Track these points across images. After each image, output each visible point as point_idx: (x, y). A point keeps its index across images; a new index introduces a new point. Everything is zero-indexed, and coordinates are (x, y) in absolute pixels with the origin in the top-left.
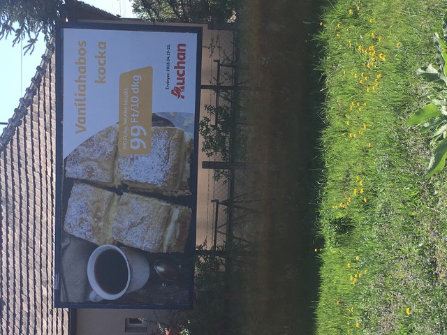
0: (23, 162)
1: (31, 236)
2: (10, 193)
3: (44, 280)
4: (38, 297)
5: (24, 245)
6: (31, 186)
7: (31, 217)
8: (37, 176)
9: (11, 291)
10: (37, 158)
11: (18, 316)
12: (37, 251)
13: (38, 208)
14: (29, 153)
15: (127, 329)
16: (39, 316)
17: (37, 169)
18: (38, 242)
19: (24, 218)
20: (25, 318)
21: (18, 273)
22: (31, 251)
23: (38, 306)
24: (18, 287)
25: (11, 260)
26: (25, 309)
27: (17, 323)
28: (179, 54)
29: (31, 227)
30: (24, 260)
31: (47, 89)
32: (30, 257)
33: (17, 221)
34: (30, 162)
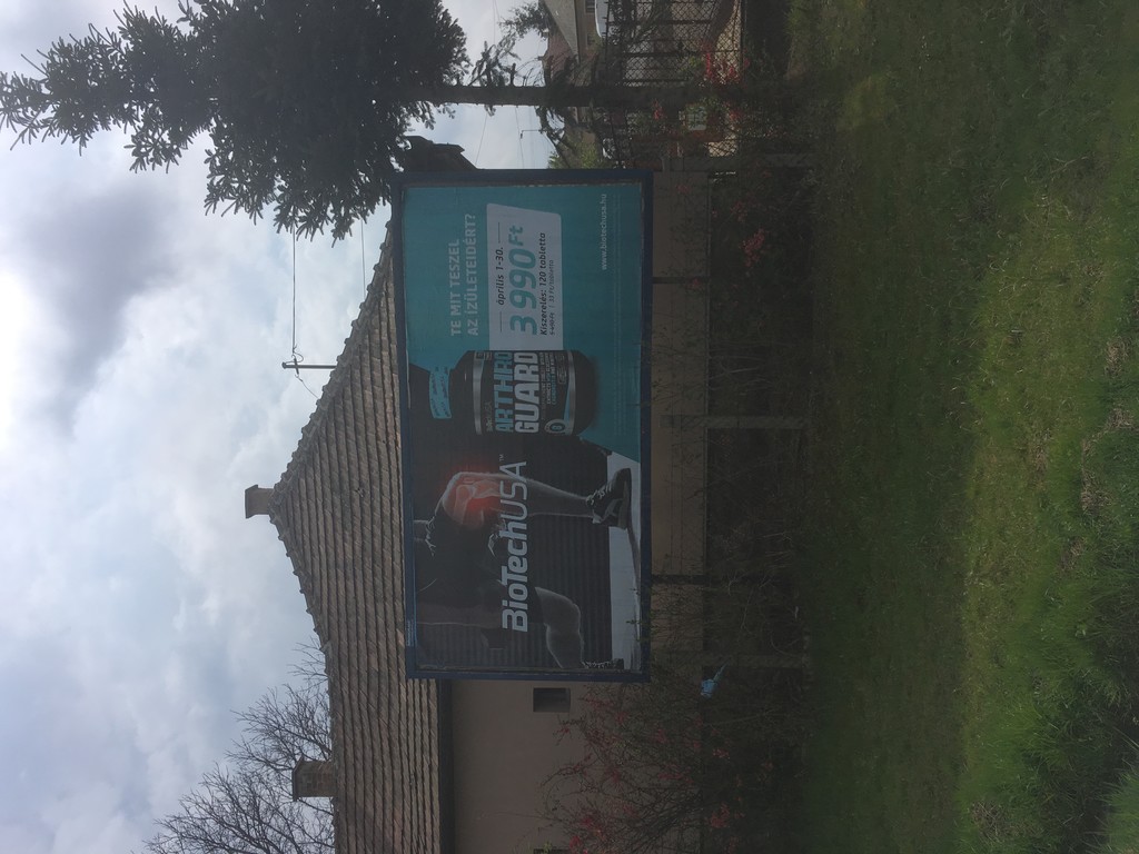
0: (361, 426)
3: (400, 619)
4: (392, 647)
6: (375, 464)
8: (383, 448)
9: (353, 634)
10: (380, 418)
11: (364, 676)
12: (388, 572)
13: (386, 500)
14: (370, 411)
15: (538, 706)
16: (395, 678)
17: (383, 437)
18: (388, 558)
20: (374, 681)
21: (361, 605)
22: (378, 571)
23: (392, 660)
24: (362, 629)
25: (350, 585)
26: (375, 666)
27: (364, 688)
29: (378, 532)
30: (369, 585)
33: (357, 523)
34: (371, 426)
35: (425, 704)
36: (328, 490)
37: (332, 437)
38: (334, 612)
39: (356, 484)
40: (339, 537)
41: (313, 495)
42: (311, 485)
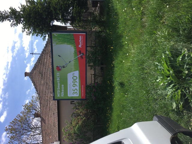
0: (44, 64)
1: (47, 82)
2: (42, 71)
3: (51, 92)
4: (50, 96)
5: (46, 84)
6: (47, 70)
7: (47, 77)
8: (48, 68)
9: (43, 94)
10: (47, 64)
11: (45, 100)
13: (49, 75)
14: (46, 62)
15: (71, 103)
16: (50, 100)
17: (48, 66)
18: (49, 83)
19: (46, 78)
20: (47, 101)
21: (45, 90)
22: (47, 85)
23: (50, 98)
24: (45, 93)
25: (43, 87)
26: (47, 99)
27: (45, 102)
29: (47, 80)
30: (46, 87)
31: (49, 47)
32: (47, 87)
33: (44, 78)
34: (46, 64)
35: (55, 104)
36: (39, 73)
37: (40, 66)
38: (40, 91)
39: (44, 73)
40: (41, 80)
41: (36, 74)
42: (36, 72)
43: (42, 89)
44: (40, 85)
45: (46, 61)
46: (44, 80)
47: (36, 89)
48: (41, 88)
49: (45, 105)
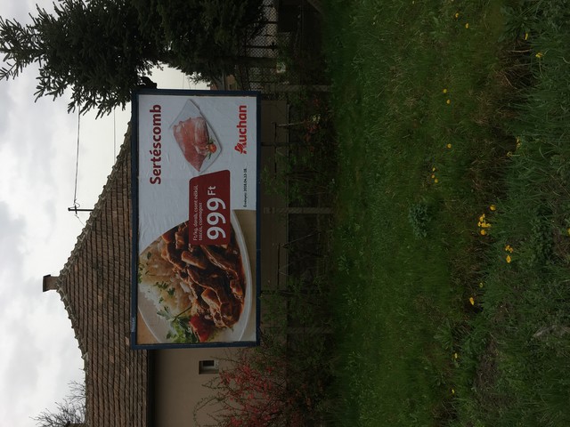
0: (110, 230)
1: (116, 294)
2: (100, 259)
3: (128, 331)
5: (111, 303)
6: (117, 249)
7: (117, 277)
8: (122, 239)
9: (100, 346)
11: (105, 367)
12: (121, 306)
13: (122, 267)
14: (115, 222)
15: (201, 371)
16: (123, 365)
17: (122, 234)
18: (122, 298)
19: (111, 279)
20: (111, 369)
21: (106, 329)
22: (116, 307)
23: (123, 356)
24: (105, 341)
25: (100, 318)
26: (112, 361)
27: (105, 374)
28: (240, 115)
29: (117, 286)
30: (111, 316)
32: (116, 313)
33: (106, 283)
34: (115, 229)
36: (90, 268)
37: (94, 239)
38: (90, 335)
39: (106, 263)
40: (95, 293)
41: (81, 273)
42: (81, 268)
43: (95, 328)
44: (90, 314)
45: (115, 216)
46: (105, 291)
47: (76, 332)
48: (95, 323)
49: (105, 387)
